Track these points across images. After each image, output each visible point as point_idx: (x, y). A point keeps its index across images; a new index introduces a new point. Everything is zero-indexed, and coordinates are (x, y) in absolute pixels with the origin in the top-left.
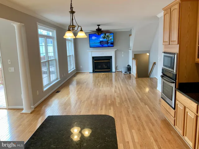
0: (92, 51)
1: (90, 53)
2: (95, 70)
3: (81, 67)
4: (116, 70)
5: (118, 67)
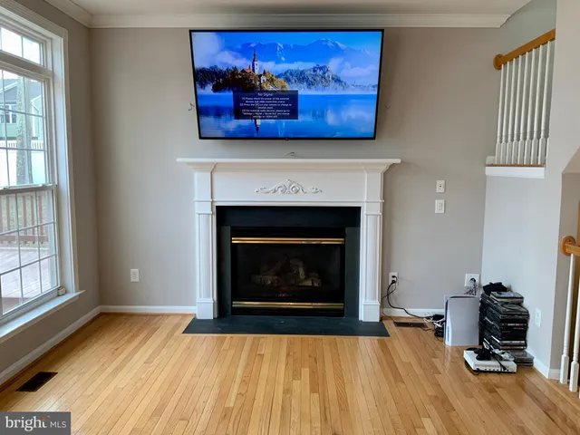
0: (216, 165)
1: (200, 181)
2: (236, 304)
3: (135, 275)
4: (389, 312)
5: (399, 289)
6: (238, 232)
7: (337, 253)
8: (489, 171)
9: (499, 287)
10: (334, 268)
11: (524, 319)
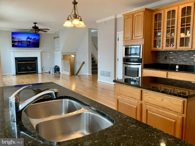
2: (19, 72)
4: (43, 72)
5: (44, 68)
6: (18, 61)
7: (34, 64)
8: (55, 52)
9: (56, 66)
10: (34, 67)
11: (59, 69)
